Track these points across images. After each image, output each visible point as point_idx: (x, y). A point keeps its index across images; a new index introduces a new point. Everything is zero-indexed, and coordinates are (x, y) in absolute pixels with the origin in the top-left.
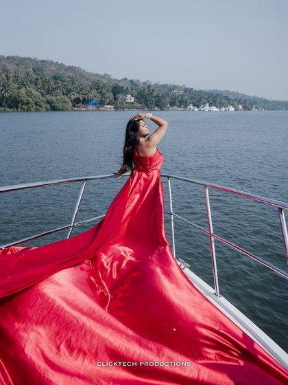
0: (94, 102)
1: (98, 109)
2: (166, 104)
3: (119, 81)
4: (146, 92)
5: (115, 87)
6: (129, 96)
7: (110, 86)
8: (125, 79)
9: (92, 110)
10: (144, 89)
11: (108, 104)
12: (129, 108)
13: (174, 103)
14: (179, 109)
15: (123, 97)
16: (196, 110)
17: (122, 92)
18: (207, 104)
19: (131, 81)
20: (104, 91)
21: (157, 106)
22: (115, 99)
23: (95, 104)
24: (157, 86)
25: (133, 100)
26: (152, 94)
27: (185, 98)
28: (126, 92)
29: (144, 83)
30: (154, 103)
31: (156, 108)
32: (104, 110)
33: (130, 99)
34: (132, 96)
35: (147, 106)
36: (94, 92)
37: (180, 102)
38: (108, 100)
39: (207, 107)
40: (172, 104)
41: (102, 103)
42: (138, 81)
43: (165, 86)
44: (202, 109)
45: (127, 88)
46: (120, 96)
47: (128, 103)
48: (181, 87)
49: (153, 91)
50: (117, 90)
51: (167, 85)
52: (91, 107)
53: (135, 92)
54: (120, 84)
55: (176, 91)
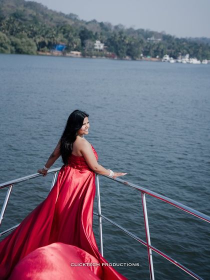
0: (60, 46)
1: (64, 55)
2: (139, 53)
3: (87, 23)
4: (118, 39)
5: (83, 32)
6: (98, 42)
7: (77, 30)
8: (94, 21)
9: (58, 56)
10: (115, 35)
11: (75, 50)
12: (97, 56)
13: (149, 52)
14: (154, 59)
15: (92, 43)
16: (173, 61)
17: (91, 37)
18: (188, 56)
19: (101, 24)
20: (71, 35)
21: (128, 54)
22: (83, 44)
23: (61, 49)
24: (131, 31)
25: (102, 46)
26: (123, 41)
27: (162, 47)
28: (95, 38)
29: (116, 27)
30: (125, 51)
31: (127, 57)
32: (71, 57)
33: (99, 45)
34: (102, 42)
35: (118, 54)
36: (60, 37)
37: (155, 51)
38: (75, 46)
39: (186, 59)
40: (146, 53)
41: (68, 49)
42: (109, 24)
43: (140, 32)
44: (179, 61)
45: (96, 34)
46: (88, 42)
47: (97, 50)
48: (160, 34)
49: (125, 38)
50: (85, 35)
51: (143, 30)
52: (56, 52)
53: (105, 38)
54: (88, 28)
55: (153, 38)
